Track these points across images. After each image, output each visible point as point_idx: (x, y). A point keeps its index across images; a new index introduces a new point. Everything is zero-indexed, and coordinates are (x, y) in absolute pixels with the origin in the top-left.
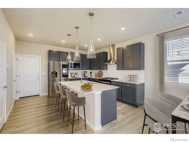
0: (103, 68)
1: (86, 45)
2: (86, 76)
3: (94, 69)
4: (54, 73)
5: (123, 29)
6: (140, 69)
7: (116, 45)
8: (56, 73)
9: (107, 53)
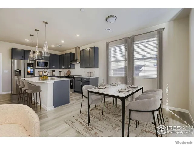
0: (70, 66)
1: (54, 45)
2: (55, 75)
3: (63, 68)
4: (18, 71)
5: (78, 35)
6: (94, 67)
7: (80, 47)
8: (20, 71)
9: (74, 54)
